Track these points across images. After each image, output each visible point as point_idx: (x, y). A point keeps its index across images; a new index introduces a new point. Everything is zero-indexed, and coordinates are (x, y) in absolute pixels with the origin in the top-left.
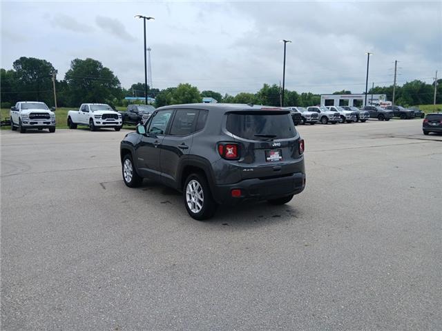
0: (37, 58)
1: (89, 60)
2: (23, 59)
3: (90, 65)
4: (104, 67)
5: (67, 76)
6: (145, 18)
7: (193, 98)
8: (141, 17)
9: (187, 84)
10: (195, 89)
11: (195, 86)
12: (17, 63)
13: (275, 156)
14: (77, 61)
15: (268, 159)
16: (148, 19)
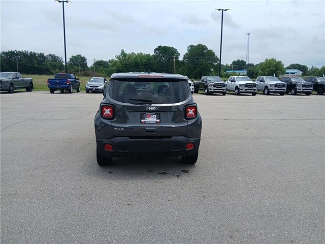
0: (168, 46)
1: (199, 45)
2: (160, 47)
3: (200, 48)
4: (209, 49)
5: (184, 58)
6: (223, 10)
7: (277, 69)
8: (220, 10)
9: (273, 59)
10: (279, 63)
11: (280, 60)
12: (156, 50)
13: (152, 119)
14: (191, 46)
15: (142, 121)
16: (226, 10)
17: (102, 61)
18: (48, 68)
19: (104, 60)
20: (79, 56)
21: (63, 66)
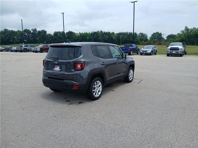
13: (57, 69)
15: (54, 69)
17: (173, 35)
18: (138, 41)
19: (174, 34)
20: (157, 33)
21: (147, 39)
